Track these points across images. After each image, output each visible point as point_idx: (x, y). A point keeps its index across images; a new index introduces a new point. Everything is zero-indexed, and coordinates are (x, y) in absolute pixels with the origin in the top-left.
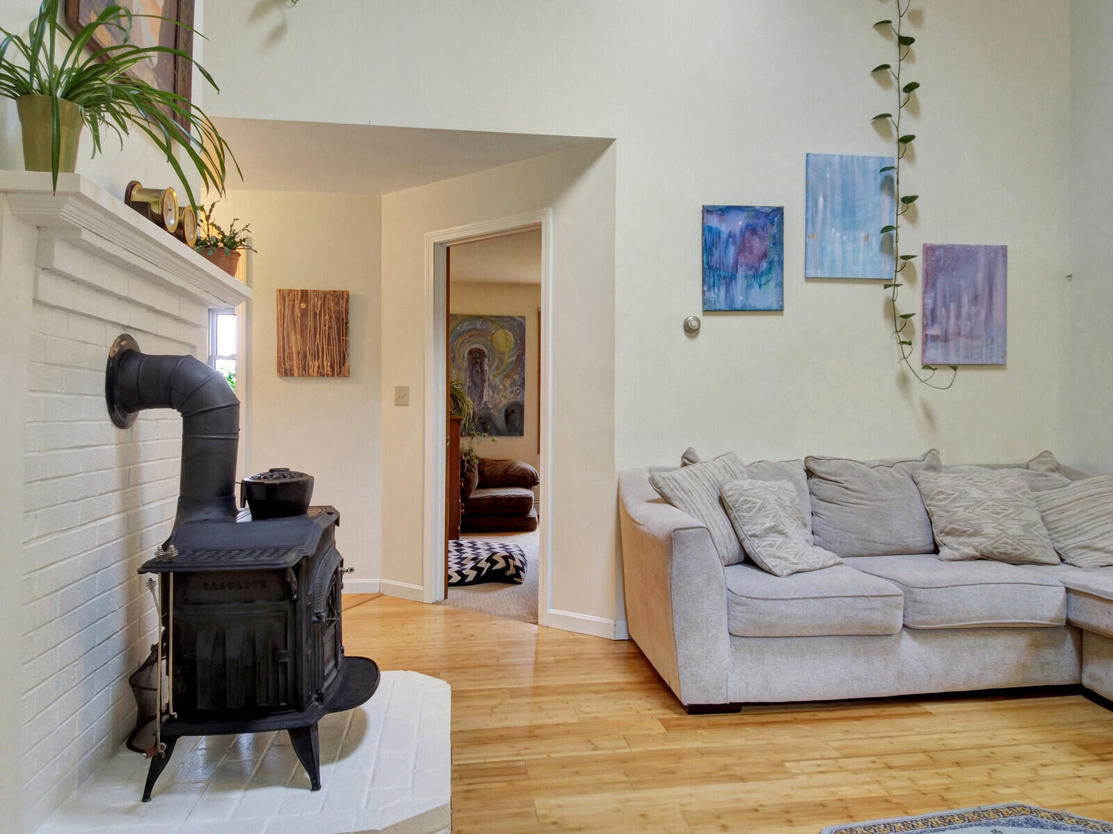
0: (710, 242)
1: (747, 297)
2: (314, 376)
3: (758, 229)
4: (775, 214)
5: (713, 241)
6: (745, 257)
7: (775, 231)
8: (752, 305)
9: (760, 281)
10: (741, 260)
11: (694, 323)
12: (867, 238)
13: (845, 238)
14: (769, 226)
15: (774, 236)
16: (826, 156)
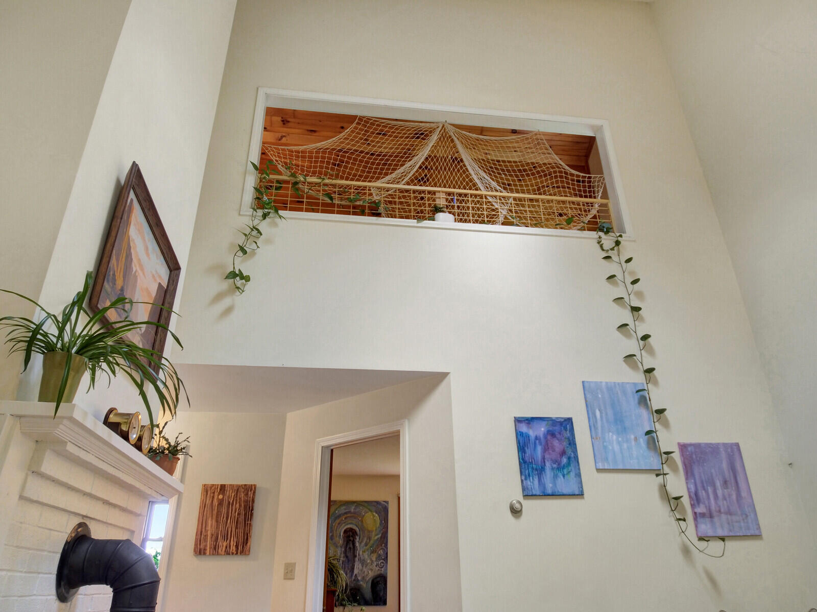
0: (523, 444)
1: (555, 484)
2: (221, 555)
3: (556, 433)
4: (566, 423)
5: (525, 442)
6: (549, 454)
7: (569, 435)
8: (560, 491)
9: (563, 472)
10: (547, 456)
11: (518, 506)
12: (636, 439)
13: (620, 439)
14: (564, 431)
15: (568, 439)
16: (596, 382)
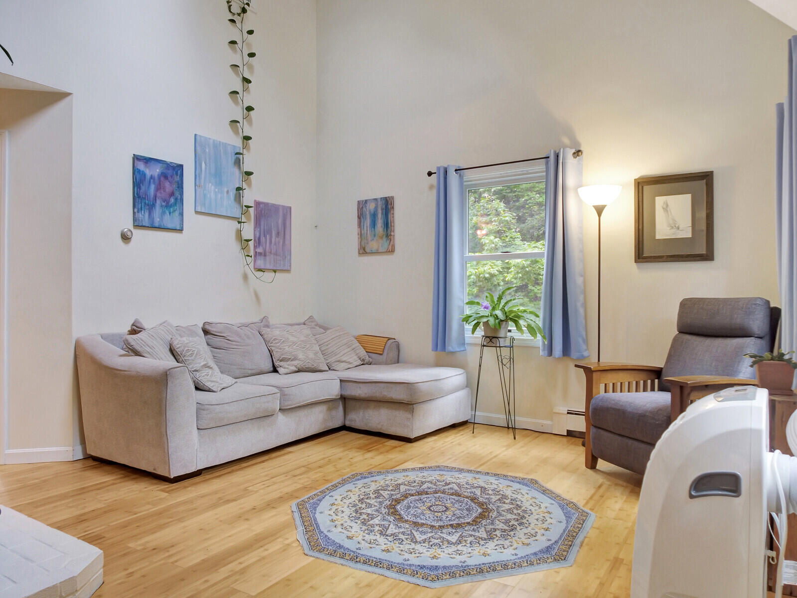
0: (138, 180)
3: (169, 176)
4: (178, 168)
5: (141, 180)
6: (161, 193)
7: (178, 179)
8: (165, 225)
9: (170, 210)
10: (158, 194)
11: (129, 233)
12: (228, 192)
13: (217, 190)
14: (175, 176)
15: (178, 182)
16: (206, 138)
